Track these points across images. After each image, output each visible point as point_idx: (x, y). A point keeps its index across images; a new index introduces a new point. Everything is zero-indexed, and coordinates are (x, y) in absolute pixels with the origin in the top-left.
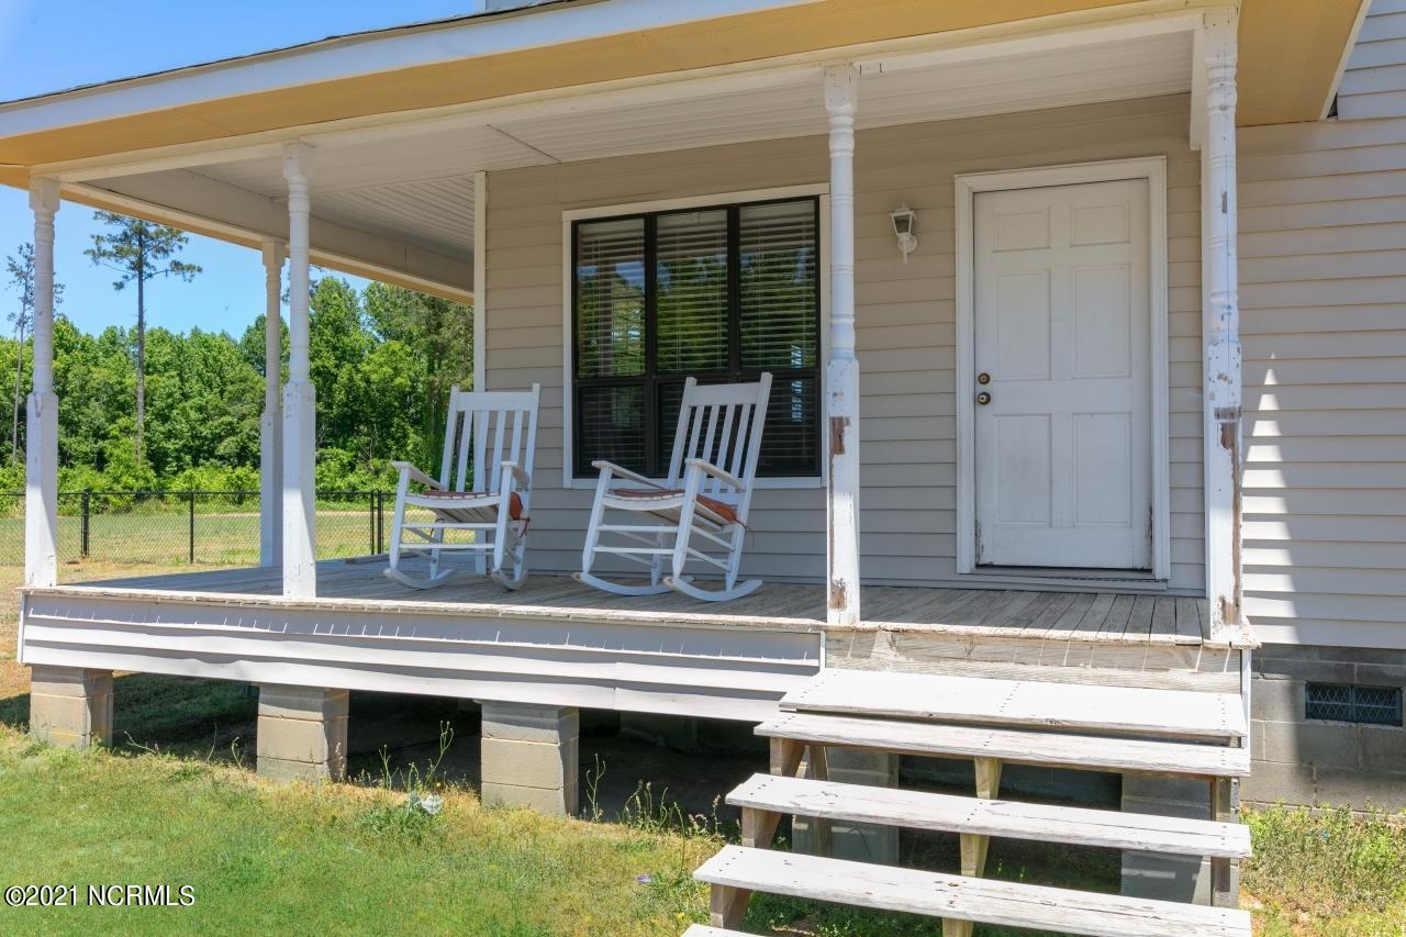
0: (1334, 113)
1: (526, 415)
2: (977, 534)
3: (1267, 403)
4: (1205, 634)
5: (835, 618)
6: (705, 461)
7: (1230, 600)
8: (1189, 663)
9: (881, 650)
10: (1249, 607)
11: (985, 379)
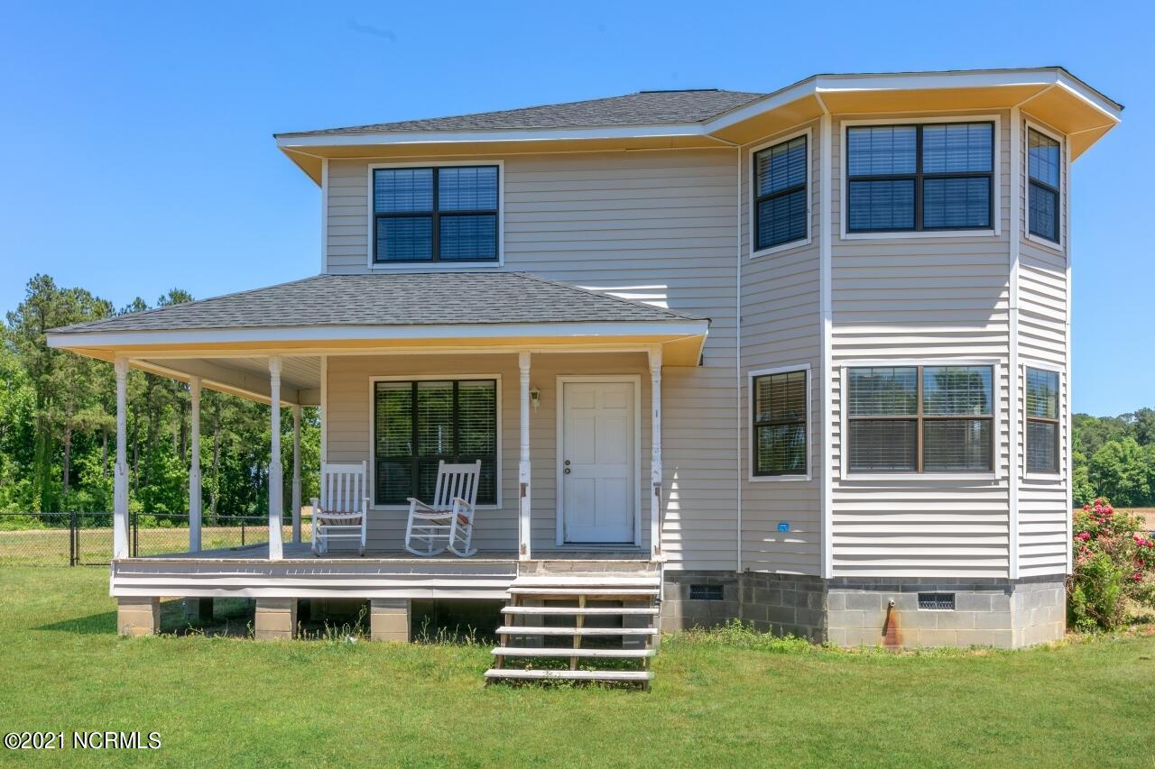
0: (701, 364)
1: (360, 476)
2: (564, 529)
3: (675, 486)
4: (650, 559)
5: (522, 558)
6: (459, 498)
7: (657, 546)
8: (645, 568)
9: (540, 569)
10: (664, 546)
11: (567, 463)
